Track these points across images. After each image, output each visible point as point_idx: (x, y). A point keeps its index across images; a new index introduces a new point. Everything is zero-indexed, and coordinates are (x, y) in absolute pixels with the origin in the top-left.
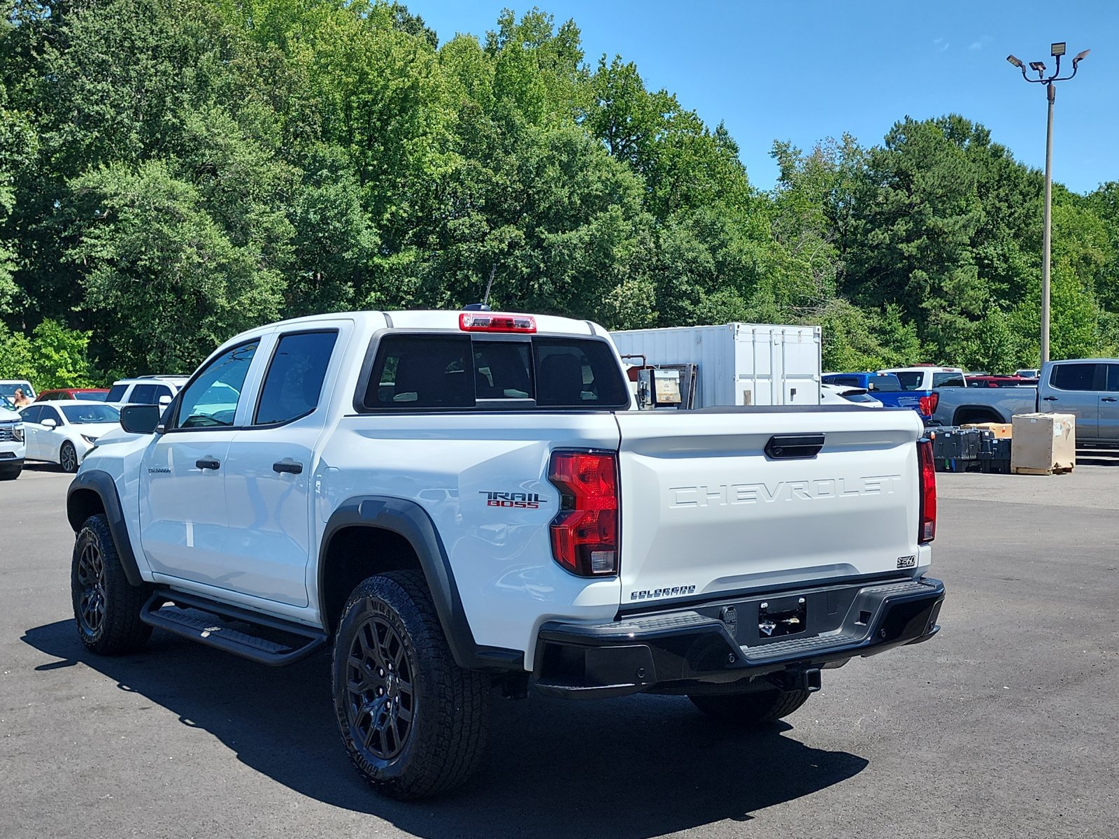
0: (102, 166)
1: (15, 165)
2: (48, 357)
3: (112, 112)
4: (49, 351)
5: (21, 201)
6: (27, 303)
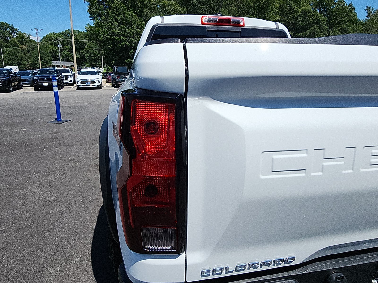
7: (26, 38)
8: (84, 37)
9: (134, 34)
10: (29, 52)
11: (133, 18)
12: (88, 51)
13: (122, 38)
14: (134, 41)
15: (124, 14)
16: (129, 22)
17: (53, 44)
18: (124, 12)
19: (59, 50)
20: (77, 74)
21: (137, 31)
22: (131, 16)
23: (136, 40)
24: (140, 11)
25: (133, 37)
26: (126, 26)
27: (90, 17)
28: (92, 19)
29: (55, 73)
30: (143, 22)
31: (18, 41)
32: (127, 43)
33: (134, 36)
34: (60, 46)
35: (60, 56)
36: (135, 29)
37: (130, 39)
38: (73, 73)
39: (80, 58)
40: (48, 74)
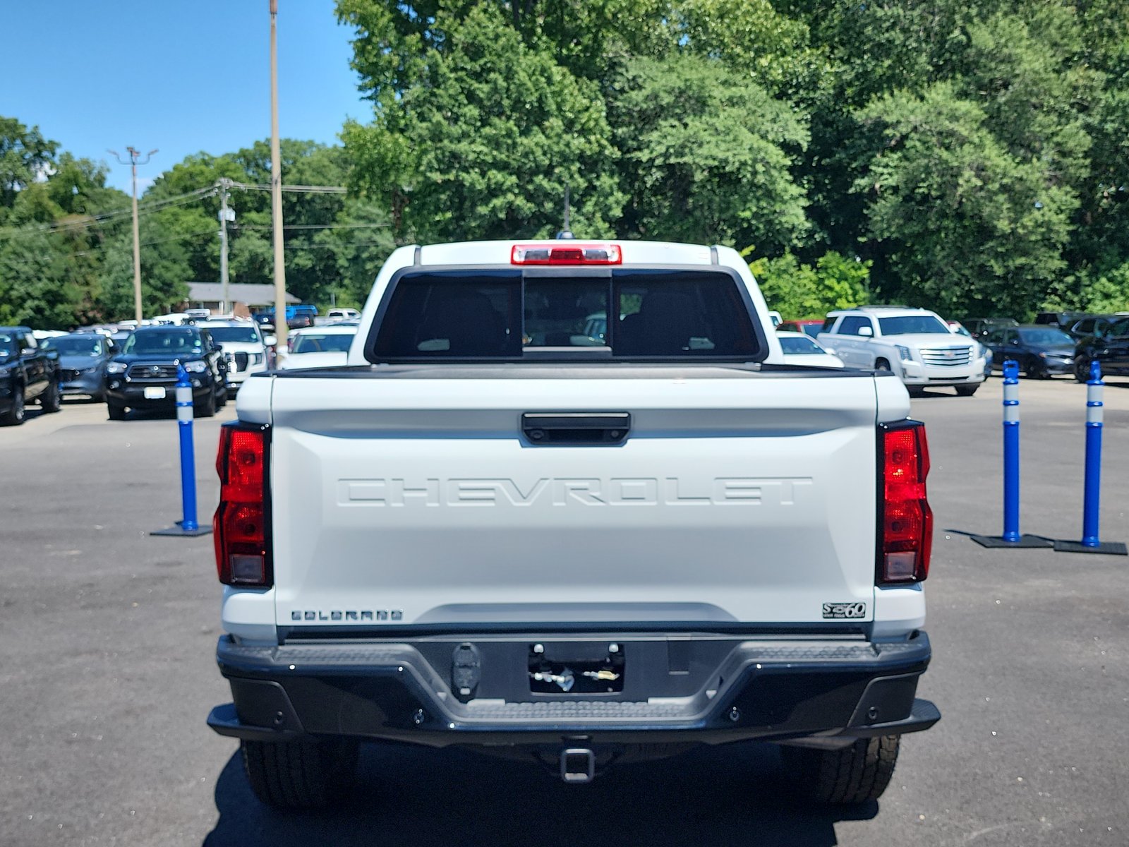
0: (886, 96)
1: (811, 103)
2: (831, 289)
3: (902, 37)
4: (830, 282)
5: (816, 138)
6: (818, 237)
7: (90, 185)
8: (334, 171)
9: (552, 155)
10: (94, 242)
11: (549, 81)
12: (348, 237)
13: (496, 176)
14: (553, 189)
15: (509, 69)
16: (531, 103)
17: (197, 206)
18: (509, 60)
19: (223, 235)
20: (283, 350)
21: (568, 145)
22: (542, 75)
23: (561, 183)
24: (586, 49)
25: (548, 172)
26: (516, 125)
27: (361, 88)
28: (370, 98)
29: (195, 347)
30: (597, 98)
31: (52, 197)
32: (520, 201)
33: (551, 167)
34: (228, 214)
35: (224, 260)
36: (559, 136)
37: (531, 181)
38: (270, 340)
39: (314, 266)
40: (167, 347)
